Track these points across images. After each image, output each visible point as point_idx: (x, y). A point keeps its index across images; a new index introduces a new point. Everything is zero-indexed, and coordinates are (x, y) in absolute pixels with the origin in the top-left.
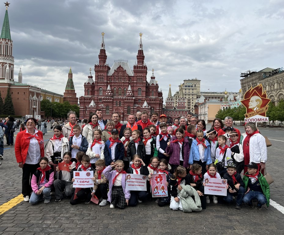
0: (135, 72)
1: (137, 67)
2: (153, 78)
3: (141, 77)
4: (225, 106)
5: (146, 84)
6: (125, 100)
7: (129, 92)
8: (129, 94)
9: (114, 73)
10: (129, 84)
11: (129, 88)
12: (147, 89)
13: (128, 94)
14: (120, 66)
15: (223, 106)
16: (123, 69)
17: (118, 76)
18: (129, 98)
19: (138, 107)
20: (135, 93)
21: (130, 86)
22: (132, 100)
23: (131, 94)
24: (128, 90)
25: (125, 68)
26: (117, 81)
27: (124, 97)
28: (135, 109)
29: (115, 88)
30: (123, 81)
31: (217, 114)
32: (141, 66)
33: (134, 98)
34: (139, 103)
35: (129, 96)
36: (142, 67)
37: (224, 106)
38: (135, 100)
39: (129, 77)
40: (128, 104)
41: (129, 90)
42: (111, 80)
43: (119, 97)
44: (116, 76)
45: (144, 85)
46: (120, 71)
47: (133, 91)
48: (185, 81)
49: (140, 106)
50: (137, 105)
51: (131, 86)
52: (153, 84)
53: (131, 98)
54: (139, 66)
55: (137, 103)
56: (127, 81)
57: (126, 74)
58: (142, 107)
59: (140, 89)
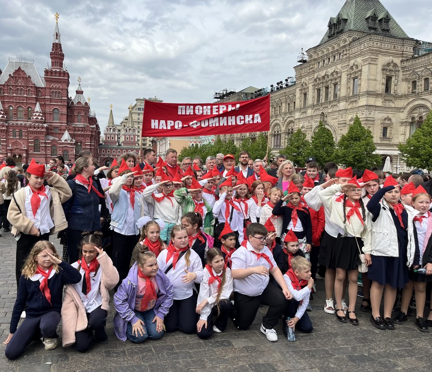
0: (47, 80)
1: (52, 72)
2: (79, 92)
3: (59, 89)
4: (195, 142)
5: (68, 103)
6: (30, 127)
7: (37, 114)
8: (37, 118)
9: (9, 80)
10: (37, 99)
11: (38, 108)
12: (69, 110)
13: (35, 118)
14: (19, 68)
15: (191, 142)
16: (25, 74)
17: (16, 86)
18: (37, 124)
19: (53, 141)
20: (48, 116)
21: (38, 104)
22: (43, 128)
23: (40, 118)
24: (36, 110)
25: (29, 72)
26: (15, 95)
27: (28, 123)
28: (49, 143)
29: (11, 106)
30: (25, 96)
31: (180, 154)
32: (58, 70)
33: (45, 125)
34: (56, 134)
35: (36, 122)
36: (60, 73)
38: (47, 128)
39: (37, 88)
40: (35, 135)
41: (37, 112)
42: (4, 93)
43: (19, 123)
44: (13, 86)
45: (64, 104)
46: (20, 78)
47: (44, 114)
48: (138, 101)
49: (57, 139)
50: (51, 138)
51: (41, 105)
52: (79, 103)
53: (41, 125)
54: (54, 70)
55: (52, 134)
56: (34, 96)
57: (31, 82)
58: (61, 141)
59: (56, 111)
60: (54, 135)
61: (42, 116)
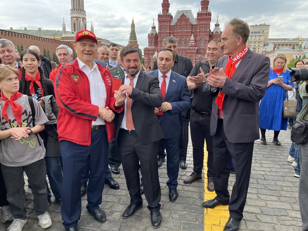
0: (198, 19)
1: (201, 14)
2: (217, 25)
3: (205, 25)
4: (299, 54)
5: (210, 33)
6: (188, 50)
7: (192, 41)
8: (192, 44)
9: (177, 22)
10: (192, 33)
11: (192, 38)
12: (210, 38)
13: (190, 44)
14: (183, 14)
15: (295, 54)
16: (186, 17)
17: (181, 25)
18: (191, 48)
19: (201, 57)
20: (197, 42)
21: (192, 35)
22: (195, 50)
23: (193, 44)
24: (191, 39)
25: (188, 16)
26: (180, 31)
27: (187, 48)
28: (198, 59)
30: (186, 31)
32: (205, 12)
33: (196, 48)
34: (202, 53)
35: (191, 46)
36: (206, 14)
37: (297, 55)
38: (197, 50)
39: (192, 25)
40: (190, 55)
41: (192, 40)
42: (174, 30)
43: (182, 47)
44: (179, 25)
45: (208, 34)
46: (183, 20)
47: (196, 41)
48: (251, 27)
49: (202, 56)
50: (199, 56)
51: (194, 36)
52: (217, 32)
53: (194, 48)
54: (203, 12)
55: (200, 53)
56: (190, 31)
57: (189, 22)
58: (205, 57)
59: (203, 39)
60: (201, 53)
61: (194, 43)
